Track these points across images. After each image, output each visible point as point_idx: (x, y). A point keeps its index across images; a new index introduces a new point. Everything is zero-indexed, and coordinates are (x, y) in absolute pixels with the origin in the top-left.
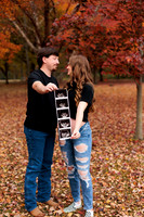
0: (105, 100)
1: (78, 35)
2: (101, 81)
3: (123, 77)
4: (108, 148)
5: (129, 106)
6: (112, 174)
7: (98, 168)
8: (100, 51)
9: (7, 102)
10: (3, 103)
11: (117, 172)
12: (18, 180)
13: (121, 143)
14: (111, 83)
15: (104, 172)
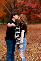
0: (32, 29)
1: (23, 9)
2: (31, 23)
3: (37, 22)
4: (32, 44)
5: (39, 31)
6: (34, 54)
7: (29, 52)
8: (30, 14)
9: (3, 29)
10: (2, 30)
11: (35, 53)
12: (2, 55)
13: (36, 43)
14: (34, 24)
15: (31, 53)
